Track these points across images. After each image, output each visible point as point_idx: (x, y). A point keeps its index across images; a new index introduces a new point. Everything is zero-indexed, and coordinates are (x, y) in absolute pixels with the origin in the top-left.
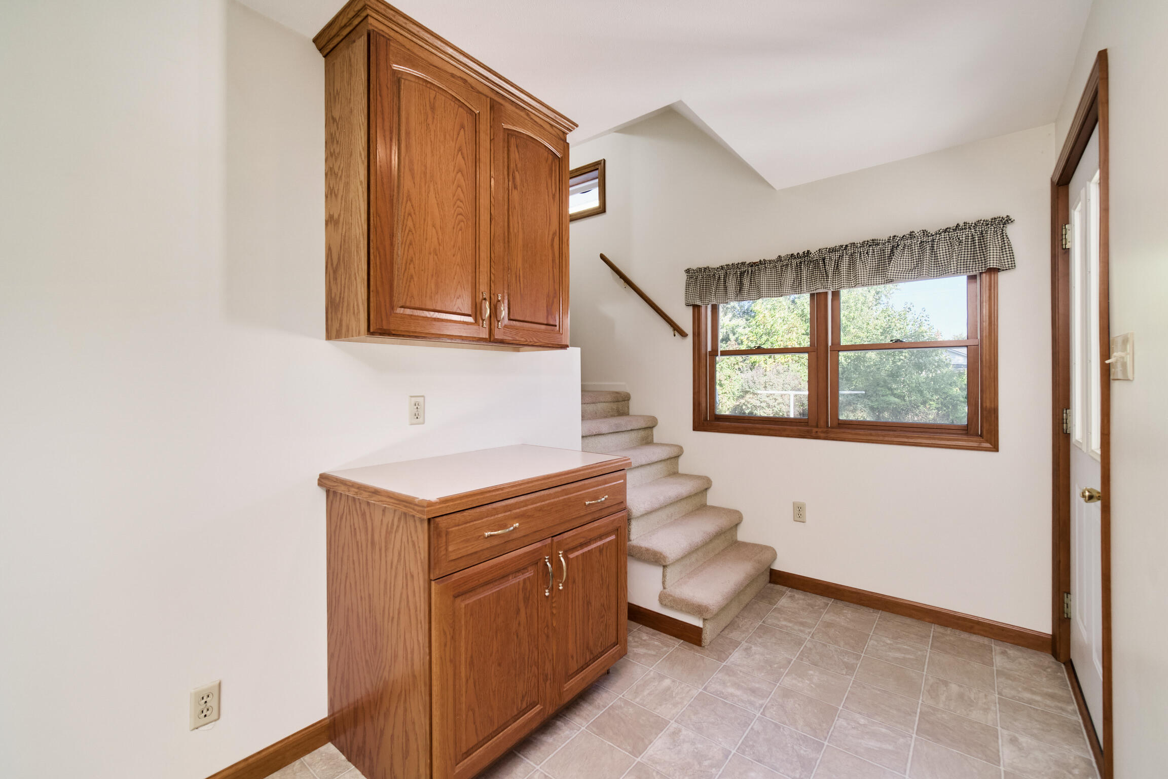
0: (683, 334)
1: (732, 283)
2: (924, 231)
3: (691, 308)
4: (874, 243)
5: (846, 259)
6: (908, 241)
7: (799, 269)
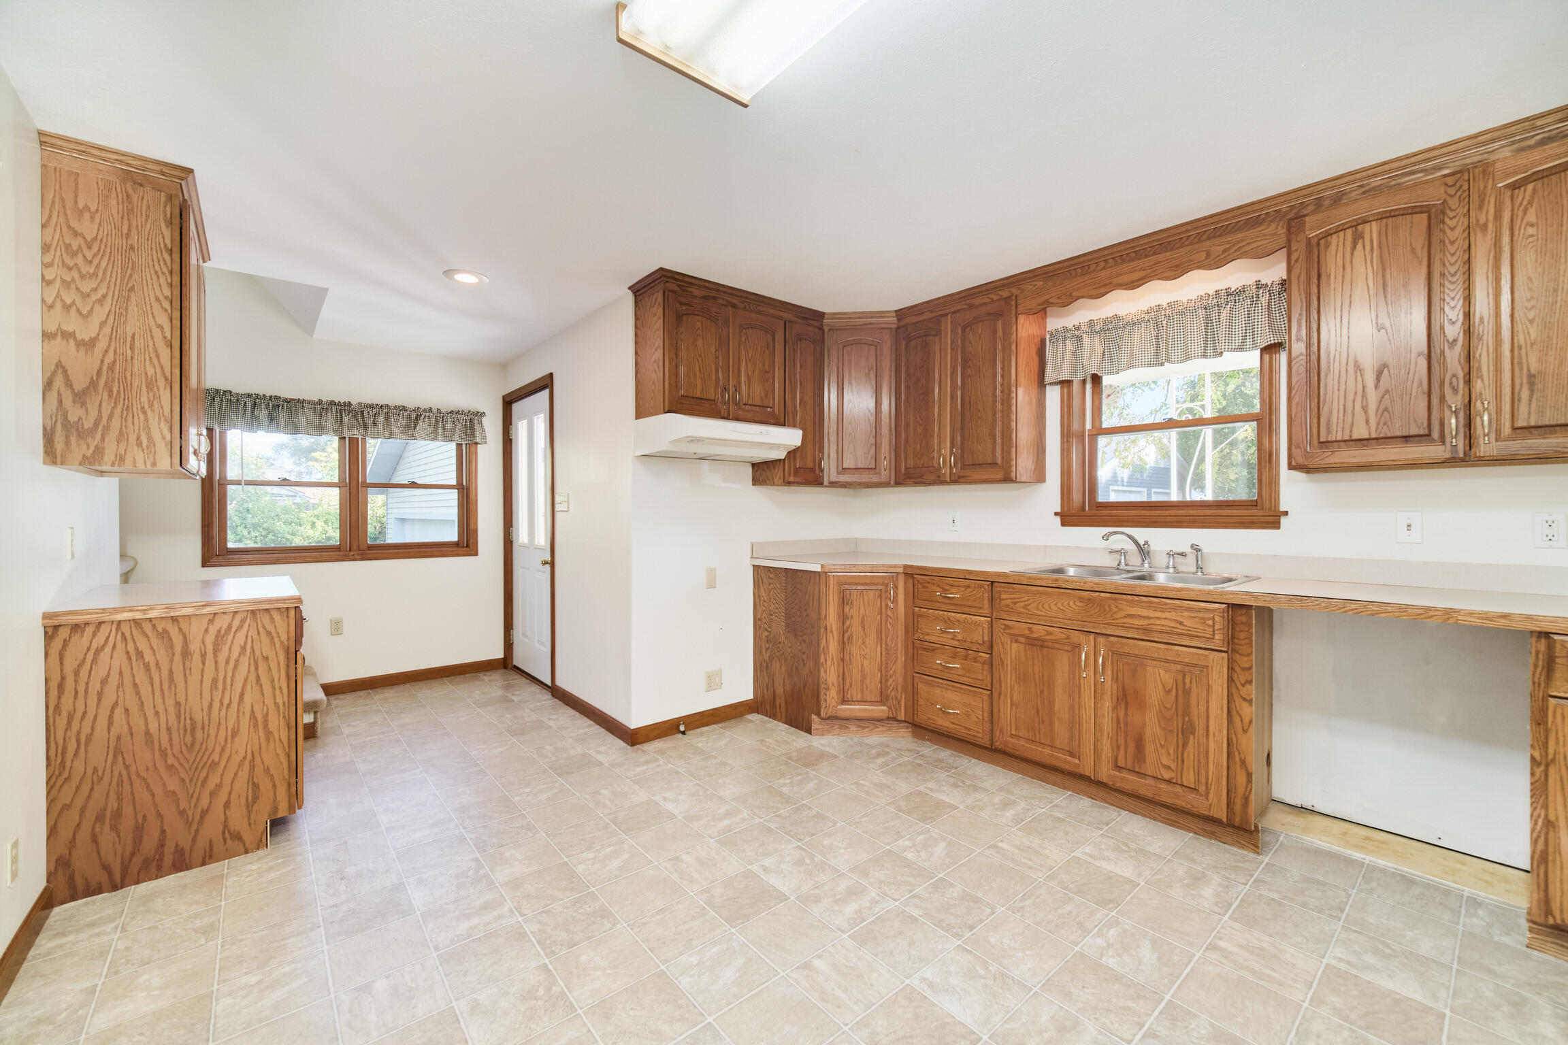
2: (438, 410)
4: (404, 409)
5: (382, 416)
6: (428, 414)
7: (340, 414)
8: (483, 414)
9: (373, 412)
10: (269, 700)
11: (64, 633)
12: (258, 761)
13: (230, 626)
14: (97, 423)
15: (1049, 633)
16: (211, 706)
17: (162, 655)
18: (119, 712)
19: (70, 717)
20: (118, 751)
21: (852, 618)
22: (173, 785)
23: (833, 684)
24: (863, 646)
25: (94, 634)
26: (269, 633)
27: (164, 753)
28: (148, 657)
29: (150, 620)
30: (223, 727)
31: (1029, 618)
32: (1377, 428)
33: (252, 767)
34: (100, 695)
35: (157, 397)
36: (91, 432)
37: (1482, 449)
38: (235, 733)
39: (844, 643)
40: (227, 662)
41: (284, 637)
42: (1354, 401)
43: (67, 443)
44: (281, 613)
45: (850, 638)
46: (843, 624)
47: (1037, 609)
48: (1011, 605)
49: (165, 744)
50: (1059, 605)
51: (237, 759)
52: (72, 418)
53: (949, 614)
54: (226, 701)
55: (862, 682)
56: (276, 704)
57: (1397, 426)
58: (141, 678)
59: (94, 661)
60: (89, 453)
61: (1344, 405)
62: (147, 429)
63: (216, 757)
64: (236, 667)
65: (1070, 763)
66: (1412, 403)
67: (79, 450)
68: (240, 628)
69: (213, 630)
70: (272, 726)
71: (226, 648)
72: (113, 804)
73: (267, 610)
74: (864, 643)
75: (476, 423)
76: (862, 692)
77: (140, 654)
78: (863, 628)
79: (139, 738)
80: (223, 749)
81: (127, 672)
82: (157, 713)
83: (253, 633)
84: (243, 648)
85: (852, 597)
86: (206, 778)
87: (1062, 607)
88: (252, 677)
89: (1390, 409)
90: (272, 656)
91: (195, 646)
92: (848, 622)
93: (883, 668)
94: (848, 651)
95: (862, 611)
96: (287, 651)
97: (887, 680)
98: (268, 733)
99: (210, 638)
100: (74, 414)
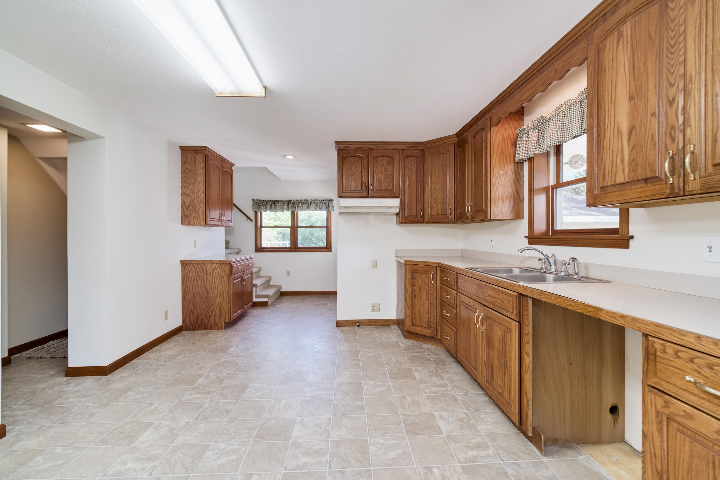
0: (251, 220)
1: (268, 206)
2: (317, 200)
3: (254, 212)
4: (307, 201)
5: (300, 204)
6: (314, 202)
7: (288, 204)
8: (333, 200)
9: (298, 202)
10: (224, 289)
11: (185, 265)
12: (221, 305)
13: (215, 267)
14: (190, 215)
16: (211, 288)
17: (202, 273)
18: (194, 286)
19: (186, 286)
20: (194, 296)
21: (416, 286)
22: (204, 307)
23: (408, 316)
24: (420, 300)
25: (190, 266)
26: (224, 270)
27: (202, 298)
28: (199, 273)
29: (200, 264)
30: (214, 294)
32: (628, 174)
33: (220, 307)
34: (191, 281)
35: (201, 207)
36: (189, 216)
37: (690, 185)
38: (217, 296)
39: (412, 297)
40: (215, 277)
41: (227, 271)
42: (617, 157)
43: (185, 220)
44: (227, 265)
45: (415, 295)
46: (412, 288)
49: (202, 296)
51: (217, 304)
52: (186, 214)
54: (215, 288)
55: (420, 317)
56: (226, 290)
57: (639, 171)
58: (198, 279)
59: (190, 273)
60: (189, 222)
61: (612, 160)
62: (199, 215)
63: (212, 302)
64: (217, 279)
66: (648, 153)
67: (187, 221)
68: (217, 268)
69: (212, 268)
70: (225, 296)
71: (215, 273)
72: (193, 309)
73: (223, 264)
74: (421, 299)
75: (330, 204)
76: (420, 322)
77: (198, 272)
78: (420, 291)
79: (198, 294)
80: (214, 300)
81: (195, 277)
82: (201, 288)
83: (220, 270)
84: (218, 273)
85: (416, 276)
86: (210, 307)
88: (220, 282)
89: (636, 159)
90: (224, 276)
91: (208, 272)
92: (414, 288)
93: (430, 312)
94: (414, 301)
95: (420, 284)
96: (228, 276)
97: (431, 318)
98: (224, 298)
99: (211, 270)
100: (186, 212)
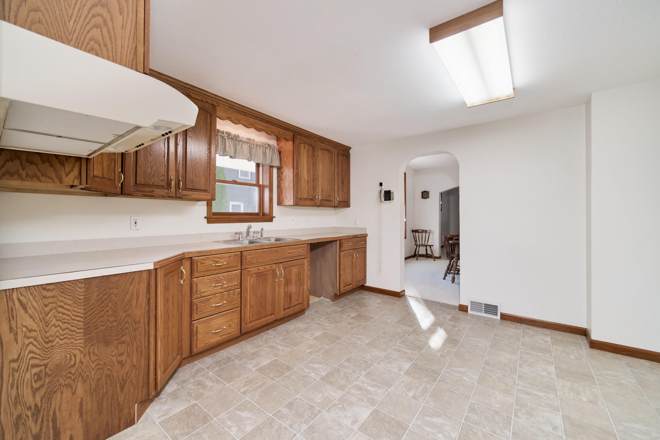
15: (265, 268)
31: (258, 264)
47: (261, 259)
48: (251, 261)
50: (269, 255)
53: (218, 275)
65: (271, 318)
87: (270, 256)
